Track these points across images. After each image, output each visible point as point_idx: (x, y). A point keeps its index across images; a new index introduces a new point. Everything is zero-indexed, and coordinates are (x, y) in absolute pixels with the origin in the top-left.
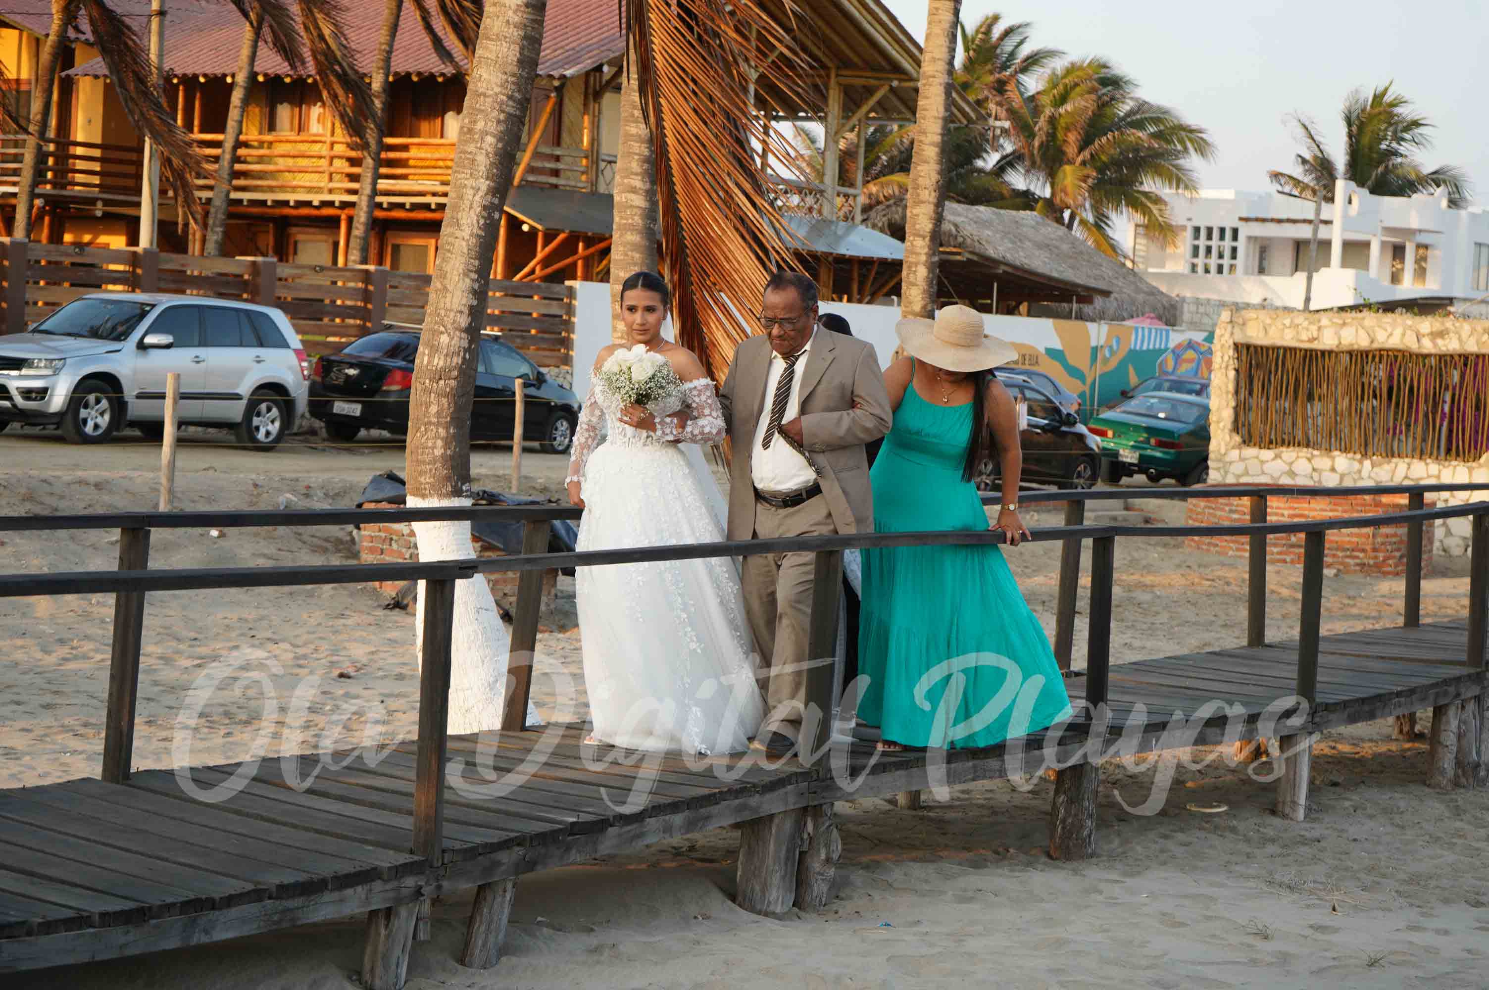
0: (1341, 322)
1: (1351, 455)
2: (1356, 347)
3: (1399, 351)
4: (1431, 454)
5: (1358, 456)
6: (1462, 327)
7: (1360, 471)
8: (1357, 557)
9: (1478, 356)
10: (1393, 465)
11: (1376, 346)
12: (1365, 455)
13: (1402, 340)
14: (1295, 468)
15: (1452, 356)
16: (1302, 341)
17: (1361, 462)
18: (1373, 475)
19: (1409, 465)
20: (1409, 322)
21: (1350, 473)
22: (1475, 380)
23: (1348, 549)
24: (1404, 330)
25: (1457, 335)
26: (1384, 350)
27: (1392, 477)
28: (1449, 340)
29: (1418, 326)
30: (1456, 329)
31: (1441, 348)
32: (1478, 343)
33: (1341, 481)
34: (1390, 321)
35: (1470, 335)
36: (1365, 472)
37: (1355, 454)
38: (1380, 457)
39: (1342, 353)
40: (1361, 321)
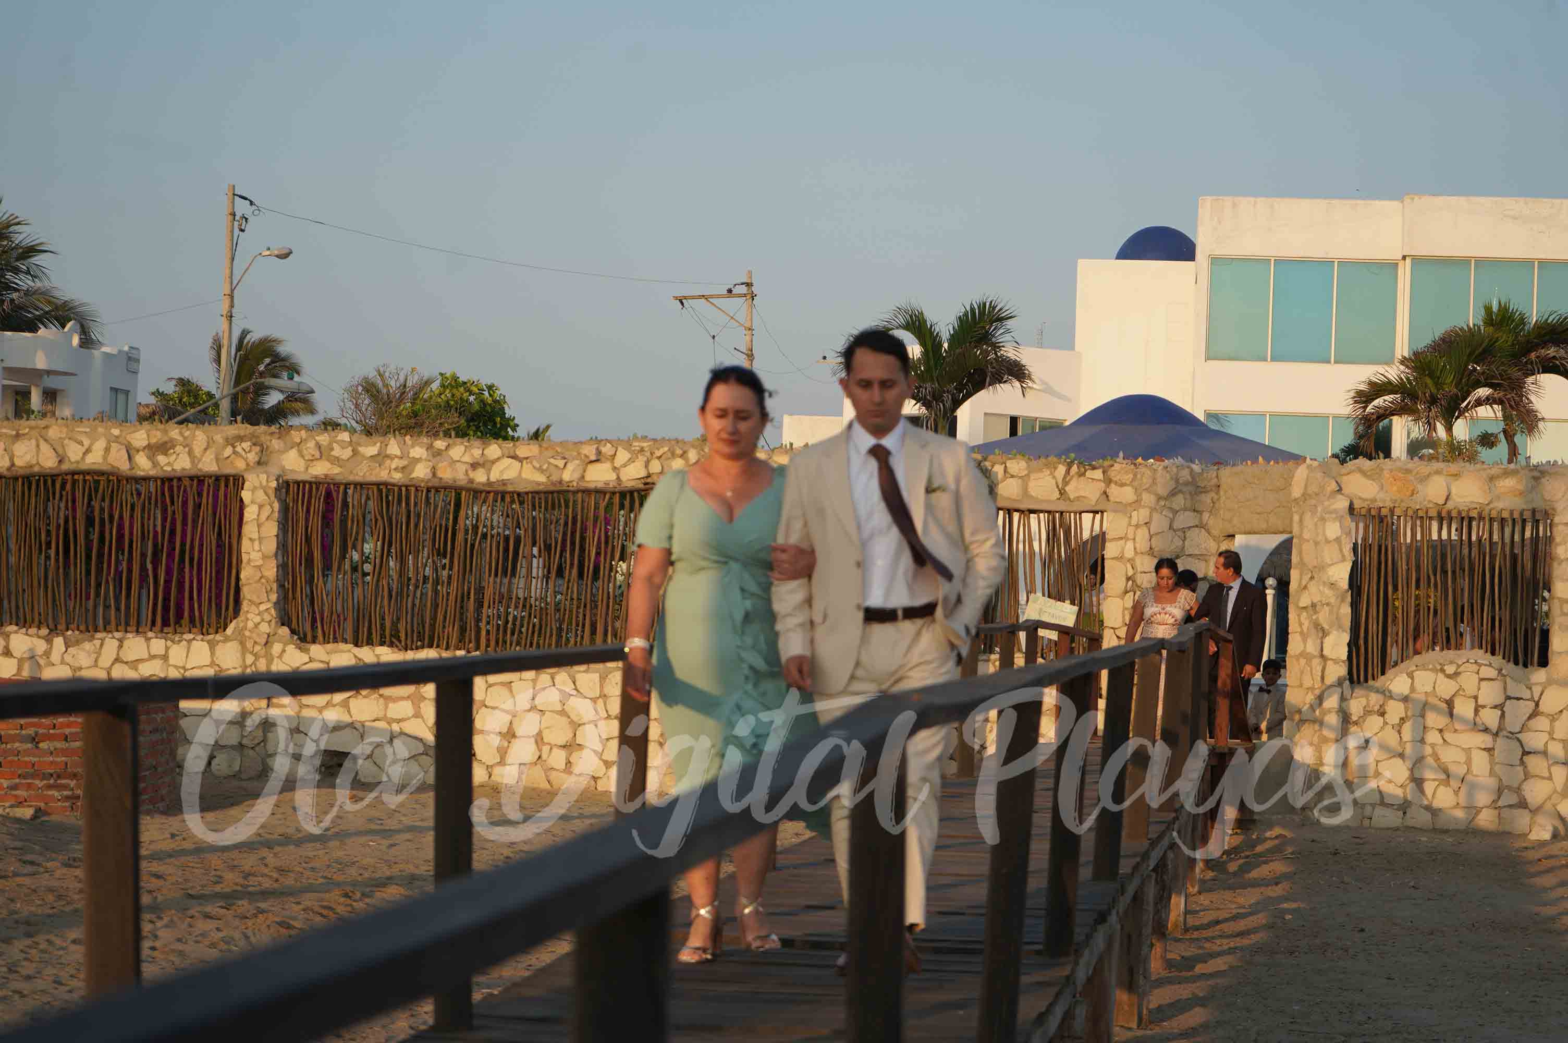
0: (14, 433)
1: (33, 631)
2: (36, 469)
3: (102, 473)
4: (153, 623)
5: (44, 631)
6: (194, 436)
7: (47, 654)
8: (65, 787)
9: (218, 478)
10: (98, 643)
11: (65, 467)
12: (54, 630)
13: (105, 458)
15: (179, 479)
17: (49, 640)
18: (68, 658)
19: (121, 641)
20: (116, 432)
21: (33, 657)
22: (214, 513)
23: (52, 775)
24: (109, 442)
25: (187, 449)
26: (78, 473)
27: (96, 661)
28: (174, 456)
29: (128, 437)
30: (185, 438)
31: (165, 468)
32: (217, 459)
33: (20, 669)
34: (88, 430)
35: (206, 449)
36: (55, 657)
37: (39, 628)
38: (77, 632)
39: (16, 479)
40: (44, 431)
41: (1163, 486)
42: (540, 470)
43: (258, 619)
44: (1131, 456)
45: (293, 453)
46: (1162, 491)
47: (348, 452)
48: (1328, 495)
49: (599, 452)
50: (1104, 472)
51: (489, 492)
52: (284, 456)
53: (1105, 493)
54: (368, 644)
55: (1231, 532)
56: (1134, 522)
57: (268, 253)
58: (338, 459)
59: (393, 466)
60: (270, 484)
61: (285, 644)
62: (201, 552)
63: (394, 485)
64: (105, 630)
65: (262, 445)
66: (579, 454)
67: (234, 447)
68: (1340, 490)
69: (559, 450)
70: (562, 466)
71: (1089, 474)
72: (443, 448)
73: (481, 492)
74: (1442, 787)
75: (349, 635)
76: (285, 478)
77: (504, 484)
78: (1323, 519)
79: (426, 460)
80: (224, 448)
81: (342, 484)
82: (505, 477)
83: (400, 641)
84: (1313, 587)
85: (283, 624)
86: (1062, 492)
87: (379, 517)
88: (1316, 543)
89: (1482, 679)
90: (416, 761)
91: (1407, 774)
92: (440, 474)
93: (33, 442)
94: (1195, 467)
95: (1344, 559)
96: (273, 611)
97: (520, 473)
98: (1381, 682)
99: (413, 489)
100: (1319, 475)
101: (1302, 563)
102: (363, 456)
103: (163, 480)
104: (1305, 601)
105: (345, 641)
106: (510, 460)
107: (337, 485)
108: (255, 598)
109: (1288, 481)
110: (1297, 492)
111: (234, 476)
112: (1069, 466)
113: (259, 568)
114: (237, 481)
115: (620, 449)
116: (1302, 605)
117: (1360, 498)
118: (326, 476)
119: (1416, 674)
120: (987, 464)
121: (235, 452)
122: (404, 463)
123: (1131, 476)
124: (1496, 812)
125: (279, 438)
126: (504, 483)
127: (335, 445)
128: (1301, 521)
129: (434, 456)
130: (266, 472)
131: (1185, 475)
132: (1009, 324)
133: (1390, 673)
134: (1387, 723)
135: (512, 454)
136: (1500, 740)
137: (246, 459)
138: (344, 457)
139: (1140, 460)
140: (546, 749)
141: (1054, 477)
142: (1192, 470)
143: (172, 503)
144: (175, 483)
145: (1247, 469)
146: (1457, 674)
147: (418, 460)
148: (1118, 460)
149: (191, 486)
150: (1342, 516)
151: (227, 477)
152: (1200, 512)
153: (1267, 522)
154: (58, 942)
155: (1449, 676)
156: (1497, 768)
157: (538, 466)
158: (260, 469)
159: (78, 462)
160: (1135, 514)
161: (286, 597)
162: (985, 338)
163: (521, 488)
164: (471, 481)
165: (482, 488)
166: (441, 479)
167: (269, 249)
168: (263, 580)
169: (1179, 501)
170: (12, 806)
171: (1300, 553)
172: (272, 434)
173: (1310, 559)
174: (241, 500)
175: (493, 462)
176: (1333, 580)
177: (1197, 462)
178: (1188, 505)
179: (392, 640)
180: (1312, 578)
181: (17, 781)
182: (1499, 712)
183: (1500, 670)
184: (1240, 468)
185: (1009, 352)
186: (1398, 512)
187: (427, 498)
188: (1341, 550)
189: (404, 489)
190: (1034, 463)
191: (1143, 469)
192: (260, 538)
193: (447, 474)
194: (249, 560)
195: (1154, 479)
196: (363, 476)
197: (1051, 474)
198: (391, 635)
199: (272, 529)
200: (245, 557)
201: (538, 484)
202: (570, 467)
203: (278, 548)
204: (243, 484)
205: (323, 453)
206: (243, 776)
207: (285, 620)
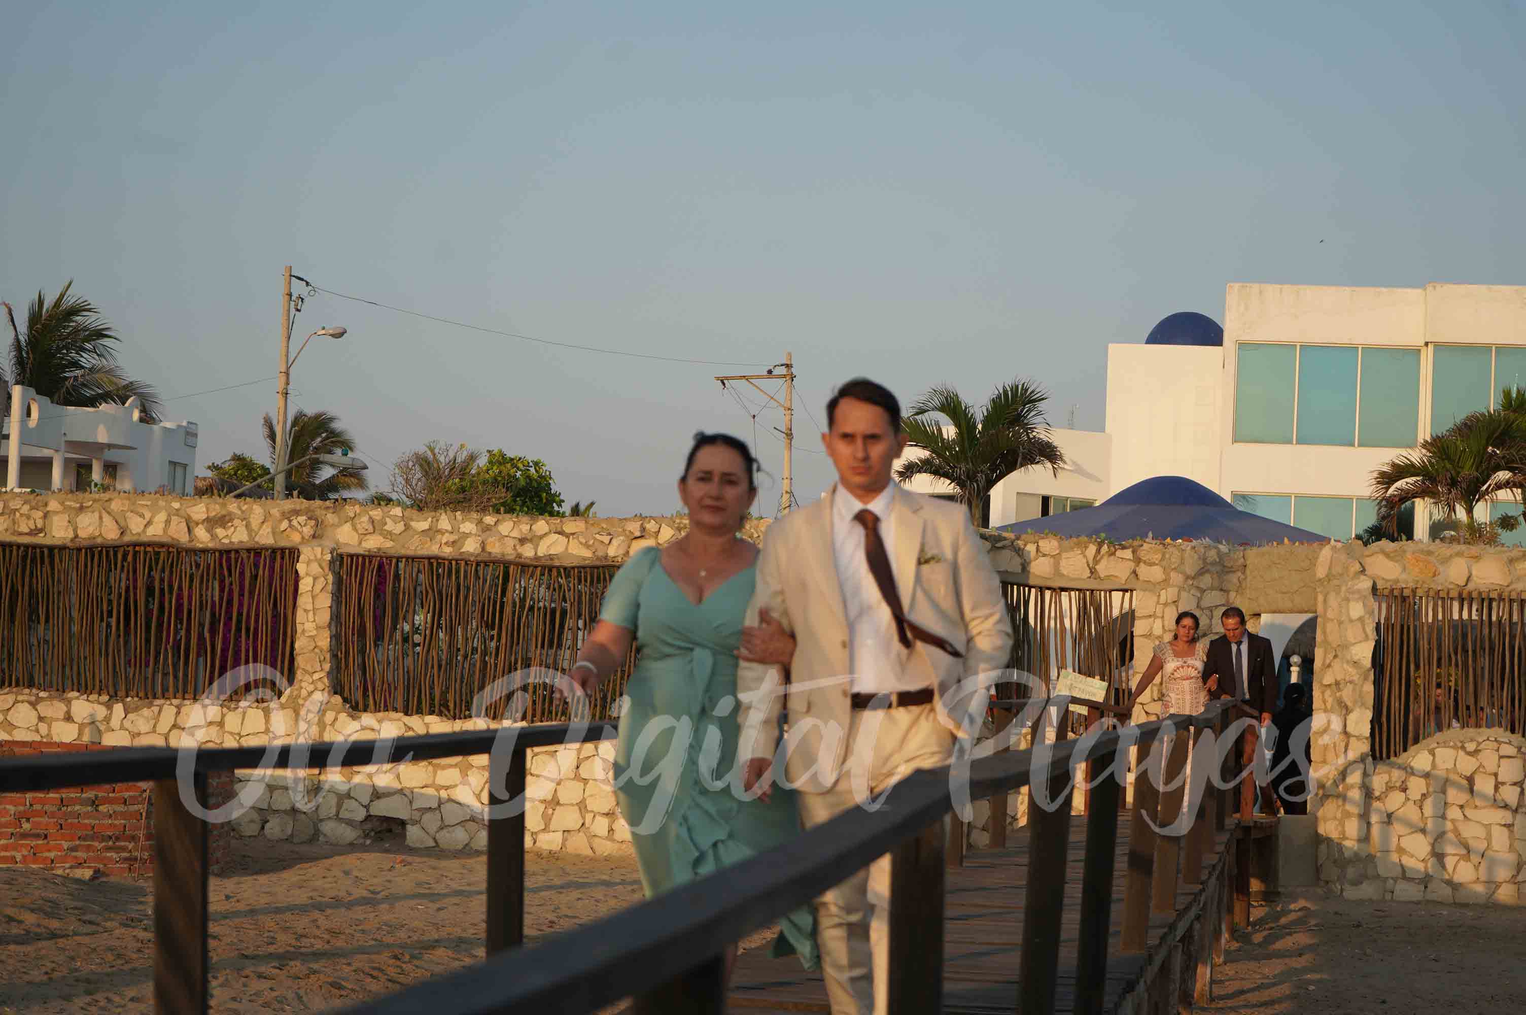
0: (78, 505)
1: (94, 697)
2: (99, 540)
3: (162, 545)
5: (105, 698)
6: (251, 509)
7: (107, 719)
8: (124, 849)
9: (274, 551)
10: (156, 709)
11: (127, 538)
12: (114, 697)
13: (165, 530)
14: (12, 717)
15: (237, 551)
16: (21, 534)
17: (109, 707)
18: (127, 724)
19: (179, 707)
20: (176, 505)
21: (93, 723)
22: (270, 585)
23: (110, 838)
24: (169, 515)
25: (244, 523)
26: (140, 545)
27: (154, 726)
28: (232, 529)
29: (189, 511)
30: (243, 512)
31: (223, 541)
32: (274, 533)
33: (80, 734)
34: (149, 503)
35: (263, 522)
36: (115, 722)
37: (100, 695)
38: (136, 699)
39: (79, 550)
40: (107, 504)
41: (1191, 565)
42: (586, 545)
43: (311, 688)
44: (1160, 536)
45: (347, 527)
46: (1190, 571)
47: (400, 527)
48: (1351, 575)
49: (643, 529)
50: (1133, 552)
51: (536, 567)
52: (339, 530)
53: (1134, 572)
54: (417, 713)
55: (1257, 611)
56: (1163, 599)
57: (323, 332)
58: (390, 533)
59: (443, 542)
60: (325, 557)
61: (338, 713)
62: (257, 621)
63: (444, 559)
64: (163, 697)
65: (316, 520)
66: (624, 530)
67: (290, 521)
68: (1363, 571)
69: (605, 526)
70: (607, 542)
71: (1120, 553)
72: (493, 524)
73: (529, 566)
74: (1462, 862)
75: (400, 703)
76: (339, 551)
77: (552, 559)
78: (1348, 600)
79: (476, 535)
80: (281, 521)
81: (394, 557)
82: (552, 552)
83: (449, 711)
84: (1337, 665)
85: (335, 693)
86: (1093, 571)
87: (430, 591)
88: (1340, 623)
89: (1501, 757)
90: (464, 826)
91: (1429, 848)
92: (489, 549)
93: (97, 515)
94: (1221, 546)
95: (1367, 638)
96: (326, 680)
97: (567, 549)
98: (1403, 758)
99: (463, 563)
100: (1343, 557)
101: (1325, 641)
102: (415, 530)
103: (220, 552)
104: (1328, 679)
105: (395, 710)
106: (557, 535)
107: (389, 558)
108: (309, 668)
109: (1313, 562)
110: (1321, 572)
111: (289, 549)
112: (1100, 545)
113: (313, 638)
114: (293, 554)
115: (663, 525)
116: (1325, 682)
117: (1383, 579)
118: (379, 549)
119: (1437, 751)
120: (1020, 543)
121: (291, 526)
122: (452, 538)
123: (1159, 556)
124: (1516, 886)
125: (333, 513)
126: (551, 557)
127: (388, 520)
128: (1325, 601)
129: (483, 531)
130: (320, 546)
131: (1212, 555)
132: (1041, 406)
133: (1412, 749)
134: (1409, 799)
135: (559, 529)
136: (1519, 817)
137: (301, 533)
138: (397, 531)
139: (1168, 540)
140: (589, 817)
141: (1085, 556)
142: (1219, 551)
143: (230, 575)
144: (233, 555)
145: (1273, 551)
146: (1477, 752)
147: (466, 536)
148: (1147, 540)
149: (249, 557)
150: (1365, 597)
151: (283, 550)
152: (1226, 591)
153: (1292, 602)
154: (117, 999)
155: (1469, 754)
156: (1517, 844)
157: (584, 541)
158: (315, 542)
159: (139, 534)
160: (1163, 592)
161: (338, 668)
162: (1018, 420)
163: (567, 563)
164: (519, 556)
165: (528, 561)
166: (490, 553)
167: (324, 328)
168: (316, 650)
169: (1206, 581)
170: (71, 868)
171: (1324, 633)
172: (327, 508)
173: (1334, 639)
174: (297, 571)
175: (541, 537)
176: (1356, 658)
177: (1224, 543)
178: (1216, 584)
179: (441, 709)
180: (1336, 656)
181: (77, 843)
182: (1519, 789)
183: (1519, 749)
184: (1265, 549)
185: (1041, 434)
186: (1420, 593)
187: (476, 570)
188: (1364, 629)
189: (454, 563)
190: (1066, 543)
191: (1171, 549)
192: (314, 609)
193: (495, 549)
194: (304, 631)
195: (1182, 559)
196: (415, 550)
197: (1082, 553)
198: (441, 705)
199: (325, 601)
200: (299, 629)
201: (584, 559)
202: (615, 542)
203: (331, 619)
204: (298, 557)
205: (376, 527)
206: (295, 841)
207: (337, 688)
